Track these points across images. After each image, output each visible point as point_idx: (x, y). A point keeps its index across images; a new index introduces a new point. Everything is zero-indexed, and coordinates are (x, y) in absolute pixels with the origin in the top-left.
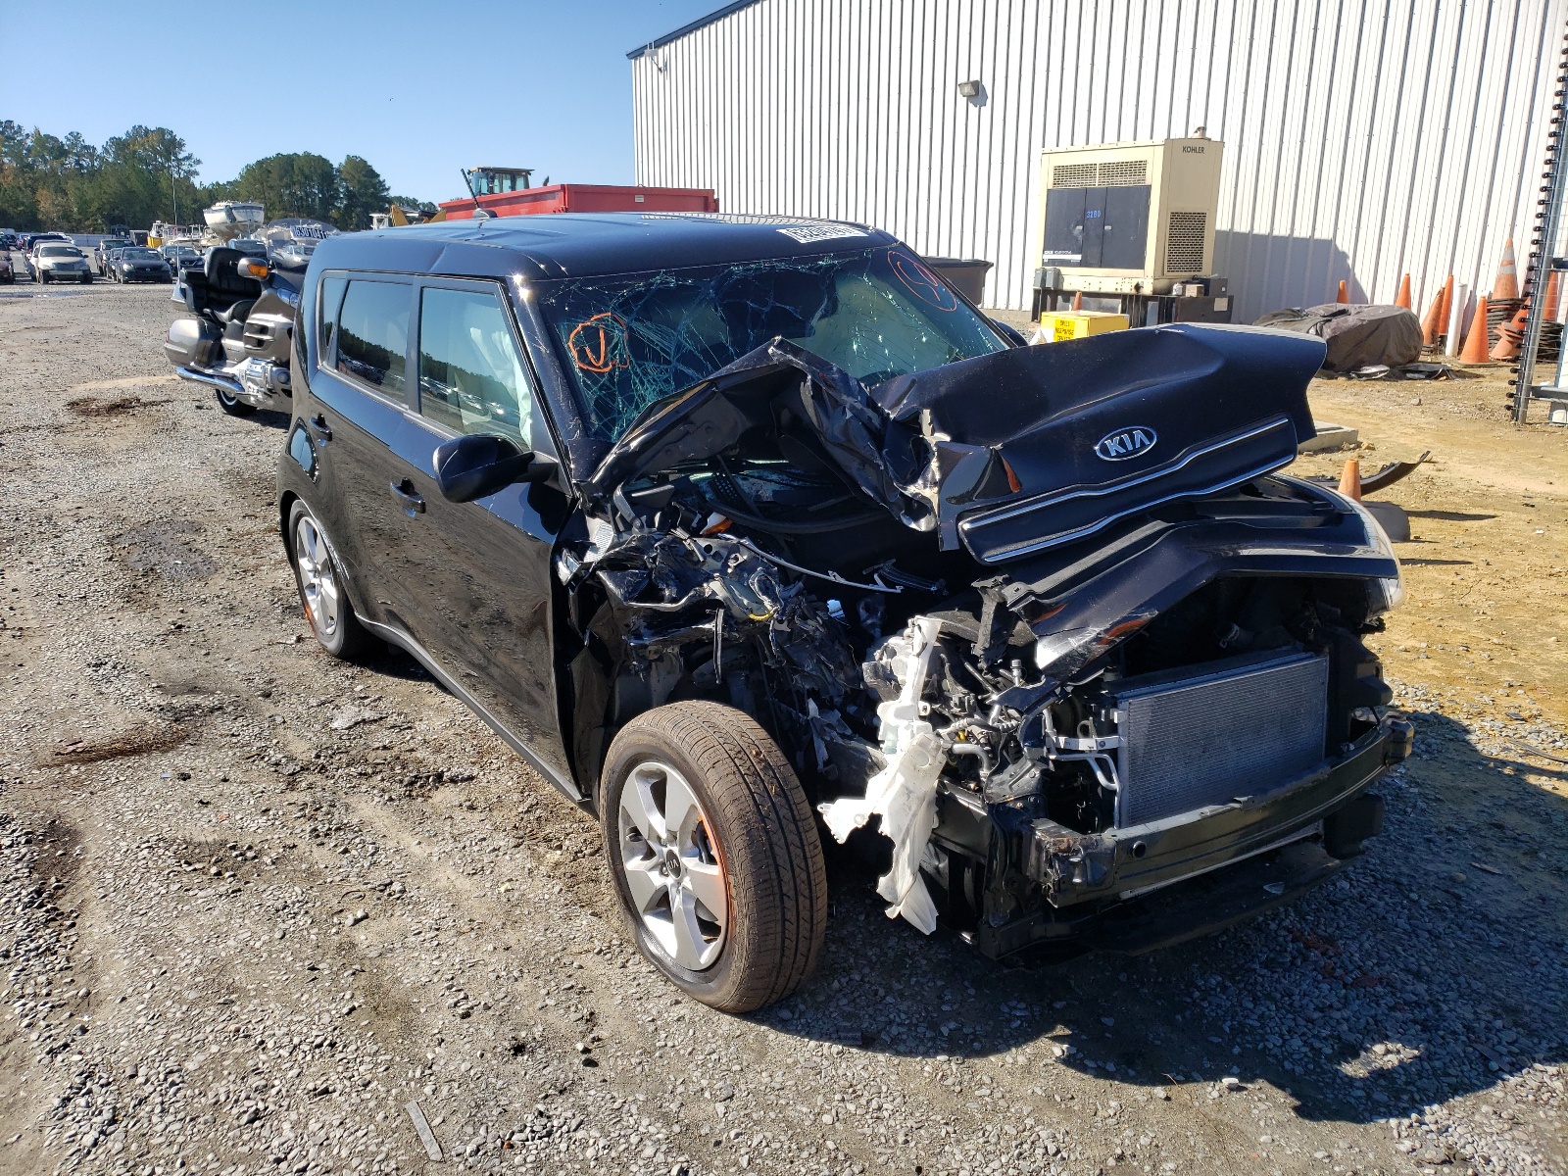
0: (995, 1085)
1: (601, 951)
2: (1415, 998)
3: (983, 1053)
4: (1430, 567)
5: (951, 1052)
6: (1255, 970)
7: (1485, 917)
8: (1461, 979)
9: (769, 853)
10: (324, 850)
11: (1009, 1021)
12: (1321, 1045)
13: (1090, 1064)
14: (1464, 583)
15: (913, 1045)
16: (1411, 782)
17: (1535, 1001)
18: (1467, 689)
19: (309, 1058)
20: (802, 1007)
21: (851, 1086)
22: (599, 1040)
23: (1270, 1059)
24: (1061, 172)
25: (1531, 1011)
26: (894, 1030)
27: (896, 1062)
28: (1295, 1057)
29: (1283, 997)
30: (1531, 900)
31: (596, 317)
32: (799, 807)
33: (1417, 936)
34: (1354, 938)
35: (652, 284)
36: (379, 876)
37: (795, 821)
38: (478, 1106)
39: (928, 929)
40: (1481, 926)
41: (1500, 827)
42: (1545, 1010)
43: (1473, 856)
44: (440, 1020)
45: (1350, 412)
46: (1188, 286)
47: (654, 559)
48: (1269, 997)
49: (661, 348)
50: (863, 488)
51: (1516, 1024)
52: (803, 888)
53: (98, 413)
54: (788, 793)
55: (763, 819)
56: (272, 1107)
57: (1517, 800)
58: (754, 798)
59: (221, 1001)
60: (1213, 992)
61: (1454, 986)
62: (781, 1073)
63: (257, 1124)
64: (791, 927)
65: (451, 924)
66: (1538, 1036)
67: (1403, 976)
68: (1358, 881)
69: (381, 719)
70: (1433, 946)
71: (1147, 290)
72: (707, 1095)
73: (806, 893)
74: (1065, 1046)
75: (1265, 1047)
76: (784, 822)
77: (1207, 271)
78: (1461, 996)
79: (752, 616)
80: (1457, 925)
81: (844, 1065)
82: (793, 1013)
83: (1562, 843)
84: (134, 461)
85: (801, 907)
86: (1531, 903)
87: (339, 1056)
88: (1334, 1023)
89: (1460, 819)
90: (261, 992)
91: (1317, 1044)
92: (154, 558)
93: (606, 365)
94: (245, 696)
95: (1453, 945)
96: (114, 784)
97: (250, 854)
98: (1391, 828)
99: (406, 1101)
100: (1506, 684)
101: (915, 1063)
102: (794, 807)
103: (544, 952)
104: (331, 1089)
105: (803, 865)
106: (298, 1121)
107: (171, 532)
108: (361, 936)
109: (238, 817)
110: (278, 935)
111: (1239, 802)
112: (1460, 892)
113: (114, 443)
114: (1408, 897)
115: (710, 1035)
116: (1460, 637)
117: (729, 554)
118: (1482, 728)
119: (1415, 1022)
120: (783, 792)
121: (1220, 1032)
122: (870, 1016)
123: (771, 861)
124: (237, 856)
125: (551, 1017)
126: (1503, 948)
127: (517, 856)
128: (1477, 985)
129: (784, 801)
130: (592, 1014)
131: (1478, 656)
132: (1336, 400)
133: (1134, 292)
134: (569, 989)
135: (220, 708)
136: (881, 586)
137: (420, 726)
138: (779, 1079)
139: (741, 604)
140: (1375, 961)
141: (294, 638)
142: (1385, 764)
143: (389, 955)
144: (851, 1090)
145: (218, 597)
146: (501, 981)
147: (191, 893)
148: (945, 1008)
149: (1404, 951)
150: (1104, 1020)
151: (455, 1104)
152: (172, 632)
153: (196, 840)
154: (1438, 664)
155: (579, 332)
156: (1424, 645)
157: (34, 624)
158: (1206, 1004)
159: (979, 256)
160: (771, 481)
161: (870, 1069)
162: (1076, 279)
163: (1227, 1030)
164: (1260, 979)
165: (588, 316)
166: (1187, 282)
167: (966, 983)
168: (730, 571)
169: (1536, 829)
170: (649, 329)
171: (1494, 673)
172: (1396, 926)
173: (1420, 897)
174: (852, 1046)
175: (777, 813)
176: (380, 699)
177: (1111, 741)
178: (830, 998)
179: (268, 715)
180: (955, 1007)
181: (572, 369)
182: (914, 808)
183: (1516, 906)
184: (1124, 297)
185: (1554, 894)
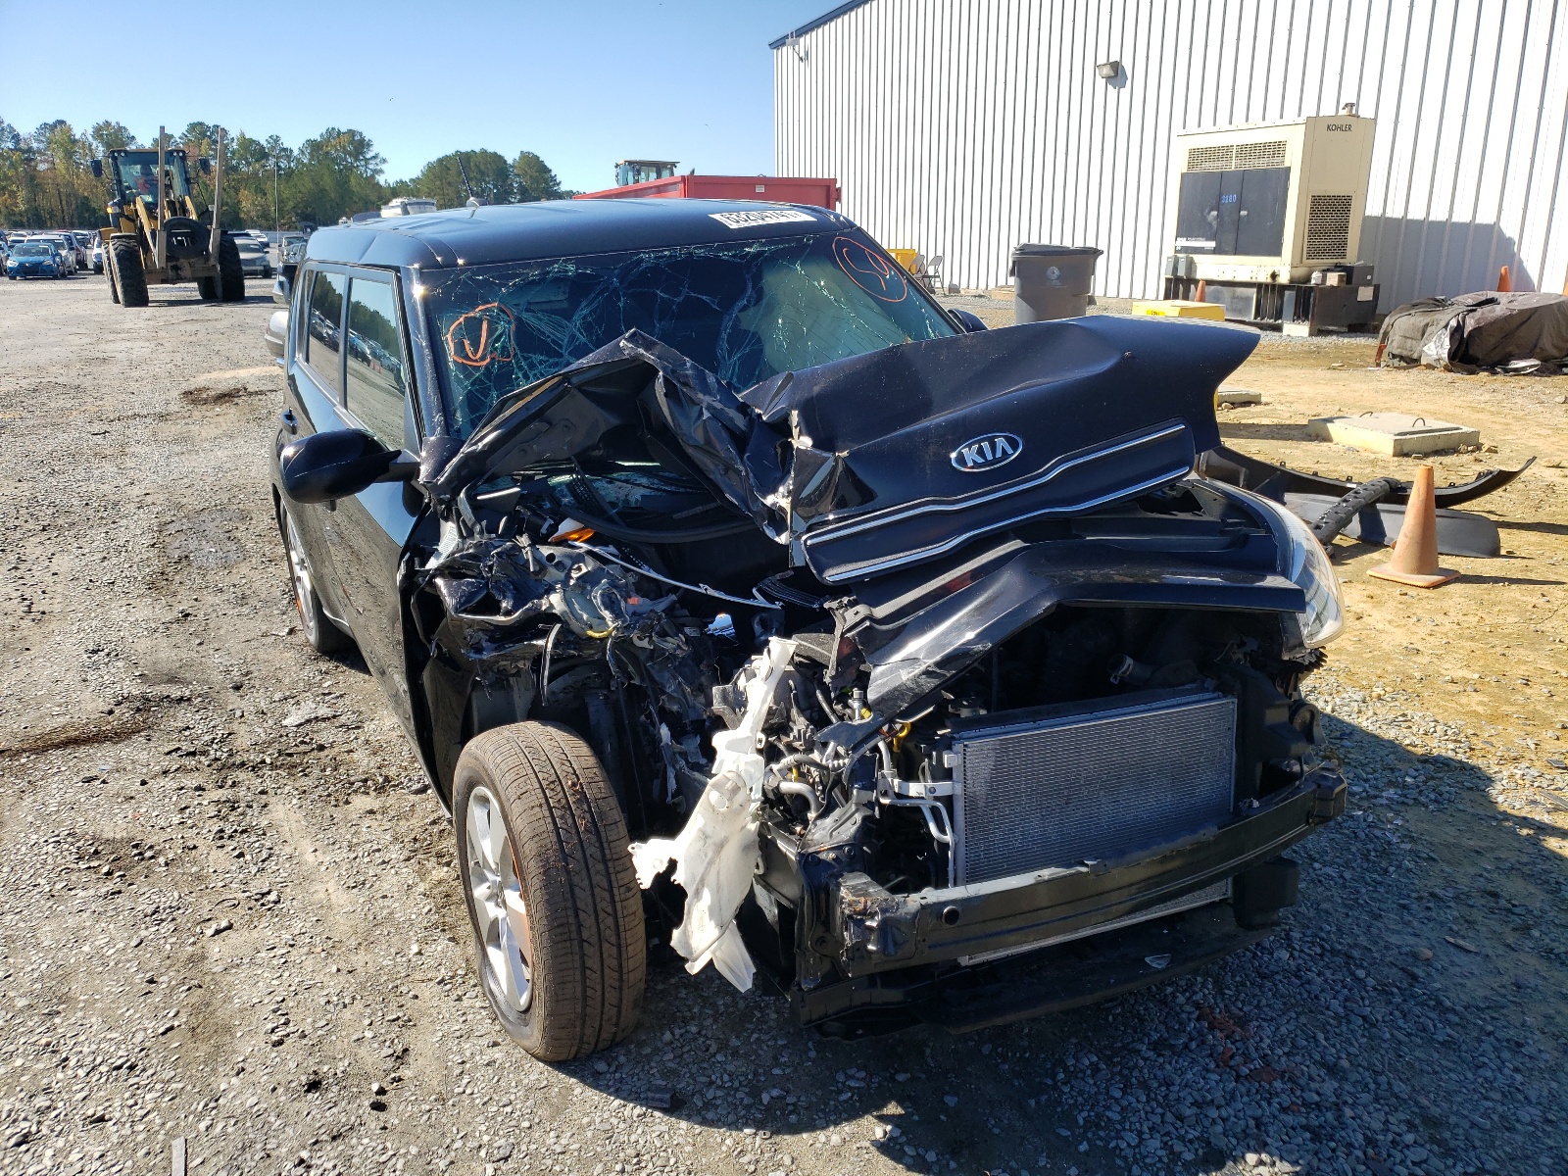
0: (794, 1167)
1: (442, 981)
2: (1316, 1098)
3: (795, 1130)
4: (1514, 586)
5: (759, 1125)
6: (1139, 1051)
7: (1439, 1003)
8: (1383, 1079)
9: (568, 896)
10: (221, 853)
11: (840, 1092)
12: (1183, 1149)
13: (910, 1151)
14: (1549, 606)
15: (724, 1112)
16: (1405, 836)
17: (1465, 1112)
18: (1510, 729)
19: (103, 1080)
20: (622, 1059)
21: (638, 1155)
22: (400, 1079)
23: (1119, 1162)
24: (1196, 155)
25: (1457, 1125)
26: (710, 1094)
27: (697, 1131)
28: (1148, 1161)
29: (1160, 1085)
30: (1503, 987)
31: (481, 308)
32: (612, 845)
33: (1349, 1022)
34: (1272, 1019)
35: (549, 273)
36: (259, 885)
37: (605, 861)
38: (243, 1149)
39: (743, 986)
40: (1430, 1015)
41: (1495, 895)
42: (1473, 1125)
43: (1451, 929)
44: (249, 1045)
45: (1482, 411)
46: (1329, 274)
47: (491, 568)
48: (1144, 1085)
49: (553, 340)
50: (727, 495)
51: (1433, 1140)
52: (609, 934)
53: (206, 402)
54: (602, 829)
55: (565, 857)
56: (45, 1130)
57: (1526, 864)
58: (558, 834)
59: (46, 1011)
60: (1080, 1075)
61: (1372, 1086)
62: (569, 1134)
63: (24, 1147)
64: (594, 977)
65: (307, 941)
66: (1454, 1157)
67: (1314, 1071)
68: (1301, 951)
69: (334, 717)
70: (1363, 1036)
71: (1284, 279)
72: (483, 1153)
73: (613, 939)
74: (889, 1128)
75: (1117, 1145)
76: (590, 861)
77: (1351, 258)
78: (1377, 1100)
79: (590, 633)
80: (1401, 1012)
81: (640, 1131)
82: (609, 1065)
83: (1564, 919)
84: (216, 449)
85: (605, 955)
86: (1503, 991)
87: (132, 1081)
88: (1207, 1123)
89: (1450, 882)
90: (90, 1004)
91: (1178, 1147)
92: (193, 545)
93: (483, 358)
94: (217, 688)
95: (1388, 1036)
96: (54, 775)
97: (148, 854)
98: (1364, 890)
99: (175, 1137)
100: (1559, 726)
101: (716, 1134)
102: (605, 845)
103: (385, 978)
104: (107, 1117)
105: (610, 910)
106: (61, 1150)
107: (219, 520)
108: (215, 949)
109: (154, 814)
110: (134, 943)
111: (1087, 865)
112: (1419, 972)
113: (209, 431)
114: (1352, 974)
115: (513, 1084)
116: (1523, 667)
117: (573, 565)
118: (1512, 776)
119: (1306, 1128)
120: (594, 828)
121: (1072, 1123)
122: (692, 1075)
123: (569, 904)
124: (135, 855)
125: (363, 1052)
126: (1449, 1044)
127: (404, 870)
128: (1400, 1087)
129: (594, 838)
130: (406, 1050)
131: (1537, 692)
132: (1470, 398)
133: (1269, 280)
134: (394, 1020)
135: (189, 700)
136: (760, 601)
137: (369, 727)
138: (564, 1141)
139: (579, 619)
140: (1286, 1050)
141: (287, 630)
142: (1308, 823)
143: (234, 971)
144: (635, 1160)
145: (234, 586)
146: (330, 1008)
147: (73, 893)
148: (777, 1071)
149: (1326, 1039)
150: (947, 1099)
151: (223, 1144)
152: (178, 621)
153: (105, 836)
154: (1486, 700)
155: (460, 324)
156: (1476, 676)
157: (57, 608)
158: (1066, 1089)
159: (1091, 244)
160: (638, 485)
161: (666, 1137)
162: (1212, 267)
163: (1081, 1122)
164: (1141, 1063)
165: (473, 307)
166: (1328, 270)
167: (810, 1044)
168: (572, 582)
169: (1537, 899)
170: (540, 319)
171: (1551, 711)
172: (1328, 1008)
173: (1368, 975)
174: (655, 1108)
175: (584, 851)
176: (341, 696)
177: (944, 788)
178: (657, 1051)
179: (230, 707)
180: (787, 1071)
181: (446, 362)
182: (710, 855)
183: (1481, 993)
184: (1259, 286)
185: (1533, 981)
